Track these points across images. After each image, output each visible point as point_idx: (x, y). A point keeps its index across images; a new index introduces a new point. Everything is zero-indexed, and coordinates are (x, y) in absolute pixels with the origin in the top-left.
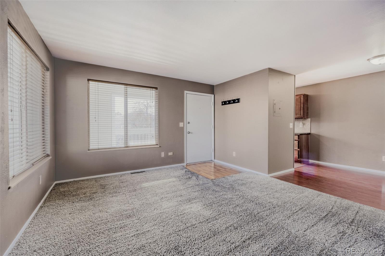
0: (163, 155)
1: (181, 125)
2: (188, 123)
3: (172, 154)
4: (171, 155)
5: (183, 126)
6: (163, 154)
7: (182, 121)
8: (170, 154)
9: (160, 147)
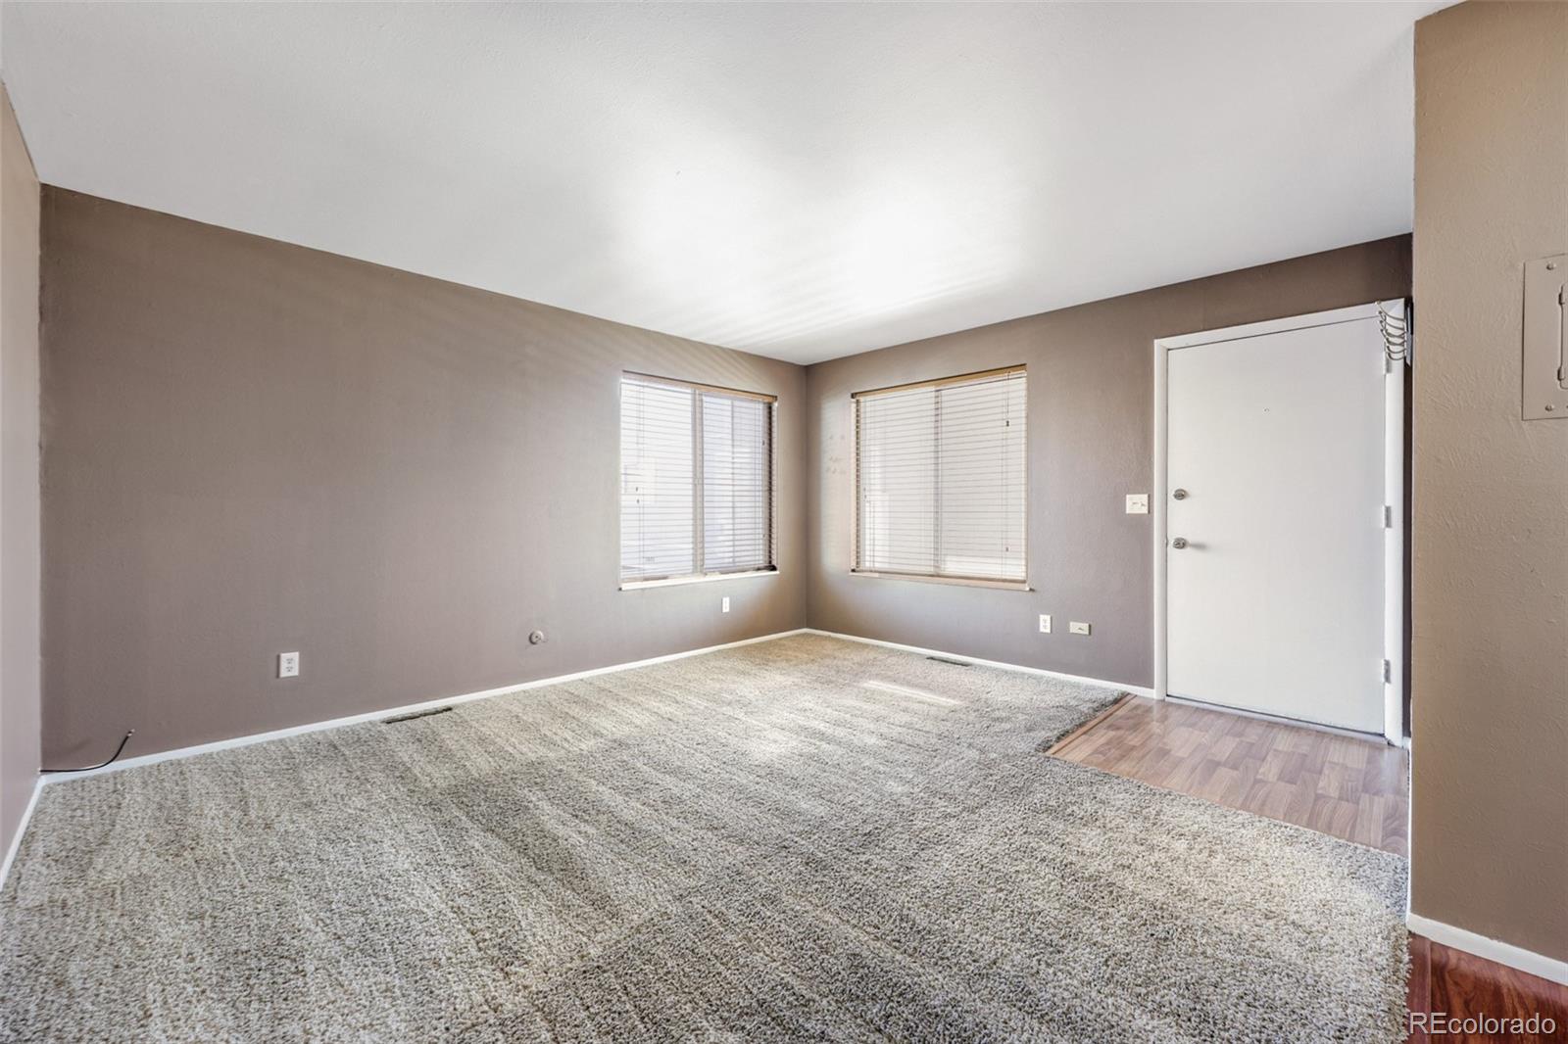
0: (1045, 624)
1: (1135, 504)
2: (1176, 496)
3: (1087, 633)
4: (1081, 632)
5: (1145, 510)
6: (1045, 621)
7: (1144, 484)
8: (1078, 627)
9: (1031, 590)
